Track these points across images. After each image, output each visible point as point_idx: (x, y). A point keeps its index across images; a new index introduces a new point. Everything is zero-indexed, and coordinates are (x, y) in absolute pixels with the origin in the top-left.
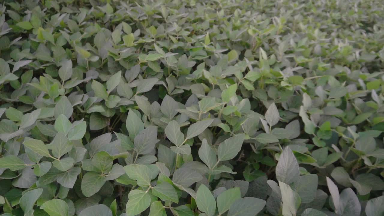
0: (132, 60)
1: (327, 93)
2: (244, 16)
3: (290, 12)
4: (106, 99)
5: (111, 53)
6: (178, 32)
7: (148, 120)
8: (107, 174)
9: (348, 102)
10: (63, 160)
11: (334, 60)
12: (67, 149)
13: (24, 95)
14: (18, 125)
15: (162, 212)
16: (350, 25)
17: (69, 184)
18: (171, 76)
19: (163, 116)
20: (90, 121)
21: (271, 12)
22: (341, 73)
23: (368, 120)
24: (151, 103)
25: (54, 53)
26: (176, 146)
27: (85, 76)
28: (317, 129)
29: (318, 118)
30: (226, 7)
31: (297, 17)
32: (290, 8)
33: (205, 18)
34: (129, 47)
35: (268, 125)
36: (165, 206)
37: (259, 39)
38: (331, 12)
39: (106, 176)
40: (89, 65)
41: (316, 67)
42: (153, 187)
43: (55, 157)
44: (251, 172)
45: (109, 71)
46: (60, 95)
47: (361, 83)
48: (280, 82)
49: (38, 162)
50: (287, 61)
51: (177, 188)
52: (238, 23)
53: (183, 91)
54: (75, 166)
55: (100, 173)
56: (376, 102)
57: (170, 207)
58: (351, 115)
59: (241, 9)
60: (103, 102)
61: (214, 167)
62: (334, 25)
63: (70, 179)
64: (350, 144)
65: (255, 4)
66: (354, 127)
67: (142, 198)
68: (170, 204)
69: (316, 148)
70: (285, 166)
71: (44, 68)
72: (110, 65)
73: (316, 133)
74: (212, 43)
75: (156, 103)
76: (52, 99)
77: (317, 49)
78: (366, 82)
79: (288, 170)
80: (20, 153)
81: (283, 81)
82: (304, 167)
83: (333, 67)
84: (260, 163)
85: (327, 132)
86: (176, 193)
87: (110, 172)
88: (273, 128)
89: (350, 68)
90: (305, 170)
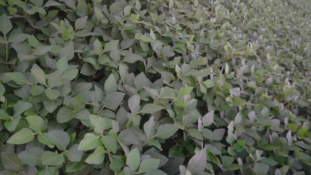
0: (130, 34)
1: (257, 118)
2: (230, 29)
3: (266, 40)
4: (100, 55)
5: (118, 22)
6: (173, 25)
7: (122, 84)
8: (78, 113)
9: (268, 130)
10: (53, 90)
11: (277, 95)
12: (59, 84)
13: (45, 27)
14: (33, 50)
15: (102, 155)
16: (306, 70)
17: (50, 109)
18: (153, 57)
19: (134, 86)
20: (83, 67)
21: (252, 34)
22: (275, 107)
23: (274, 151)
24: (129, 73)
25: (78, 4)
26: (131, 113)
27: (93, 31)
28: (235, 142)
29: (240, 134)
30: (220, 16)
31: (268, 47)
32: (268, 37)
33: (199, 20)
34: (132, 23)
35: (202, 124)
36: (106, 151)
37: (230, 55)
38: (296, 54)
39: (76, 114)
40: (99, 23)
41: (259, 95)
42: (103, 136)
43: (49, 86)
44: (175, 151)
45: (112, 34)
46: (69, 39)
47: (286, 121)
48: (226, 96)
49: (36, 84)
50: (241, 80)
51: (118, 143)
52: (222, 34)
53: (156, 73)
54: (59, 98)
55: (73, 110)
56: (287, 140)
57: (109, 153)
58: (265, 142)
59: (231, 23)
60: (97, 57)
61: (151, 138)
62: (294, 65)
63: (52, 106)
64: (252, 162)
65: (243, 23)
66: (262, 152)
67: (93, 140)
68: (110, 151)
69: (228, 154)
70: (197, 160)
71: (67, 12)
72: (114, 30)
73: (233, 144)
74: (195, 42)
75: (132, 74)
76: (63, 39)
77: (270, 81)
78: (290, 122)
79: (198, 164)
80: (26, 71)
81: (229, 97)
82: (212, 164)
83: (273, 100)
84: (184, 147)
85: (241, 147)
86: (117, 146)
87: (80, 112)
88: (205, 127)
89: (285, 105)
90: (212, 167)
